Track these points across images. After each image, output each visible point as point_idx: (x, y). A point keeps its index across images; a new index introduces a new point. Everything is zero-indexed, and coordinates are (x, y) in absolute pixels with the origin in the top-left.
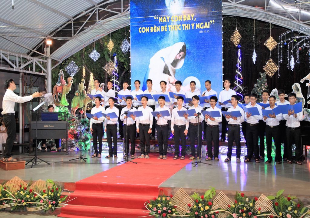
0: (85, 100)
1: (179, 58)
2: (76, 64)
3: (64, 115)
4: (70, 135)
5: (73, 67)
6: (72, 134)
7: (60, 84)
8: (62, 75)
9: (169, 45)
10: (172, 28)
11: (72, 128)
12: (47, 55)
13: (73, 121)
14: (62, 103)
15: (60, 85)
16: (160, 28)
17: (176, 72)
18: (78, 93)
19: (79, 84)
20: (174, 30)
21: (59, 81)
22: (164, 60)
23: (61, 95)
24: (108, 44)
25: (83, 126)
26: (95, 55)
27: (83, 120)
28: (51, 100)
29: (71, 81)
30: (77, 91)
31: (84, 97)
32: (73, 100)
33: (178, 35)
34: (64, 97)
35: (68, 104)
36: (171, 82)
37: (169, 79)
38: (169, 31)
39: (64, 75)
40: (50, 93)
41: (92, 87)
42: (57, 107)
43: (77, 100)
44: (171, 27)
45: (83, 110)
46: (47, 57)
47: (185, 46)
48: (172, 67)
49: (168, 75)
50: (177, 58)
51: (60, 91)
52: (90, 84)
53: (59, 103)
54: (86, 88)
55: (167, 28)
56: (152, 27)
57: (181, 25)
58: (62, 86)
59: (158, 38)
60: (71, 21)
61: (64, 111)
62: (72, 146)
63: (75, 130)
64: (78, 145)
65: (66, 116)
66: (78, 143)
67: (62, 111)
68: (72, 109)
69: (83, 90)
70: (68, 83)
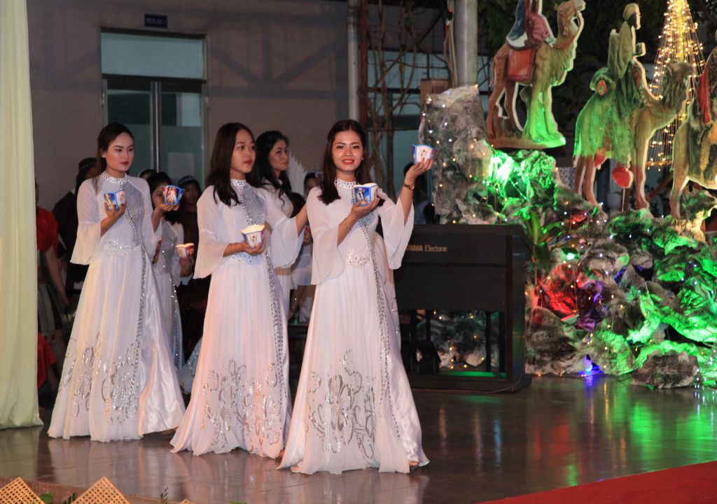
0: (640, 116)
3: (536, 197)
4: (560, 294)
6: (568, 291)
7: (524, 37)
11: (571, 262)
13: (574, 227)
14: (534, 136)
15: (520, 42)
18: (607, 83)
19: (614, 32)
21: (518, 23)
23: (529, 92)
25: (620, 252)
27: (623, 218)
28: (471, 121)
29: (576, 21)
30: (602, 73)
31: (636, 101)
32: (582, 121)
34: (544, 106)
35: (562, 141)
40: (470, 84)
41: (681, 44)
42: (505, 155)
43: (601, 118)
45: (630, 169)
51: (523, 72)
52: (668, 30)
53: (519, 134)
54: (644, 53)
58: (532, 47)
61: (534, 174)
62: (562, 349)
63: (580, 270)
64: (593, 345)
65: (544, 198)
66: (595, 335)
67: (527, 175)
68: (575, 163)
69: (630, 64)
70: (563, 30)
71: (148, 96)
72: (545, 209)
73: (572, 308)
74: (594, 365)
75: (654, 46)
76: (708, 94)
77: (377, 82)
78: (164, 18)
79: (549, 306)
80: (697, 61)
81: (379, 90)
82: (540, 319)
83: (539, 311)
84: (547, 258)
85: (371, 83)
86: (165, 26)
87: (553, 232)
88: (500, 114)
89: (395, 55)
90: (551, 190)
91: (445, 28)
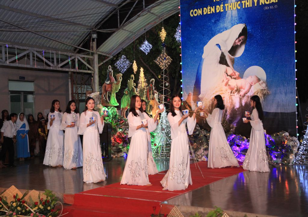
1: (239, 44)
2: (127, 59)
3: (113, 117)
4: (119, 139)
5: (123, 62)
6: (120, 138)
7: (109, 82)
8: (111, 72)
9: (226, 29)
10: (230, 6)
11: (121, 131)
12: (92, 51)
13: (121, 124)
14: (112, 103)
15: (108, 82)
16: (215, 8)
17: (235, 61)
18: (128, 92)
19: (129, 81)
20: (232, 9)
21: (108, 78)
22: (220, 47)
23: (111, 94)
24: (161, 33)
26: (146, 47)
28: (98, 100)
29: (120, 78)
30: (126, 89)
32: (122, 100)
33: (237, 16)
34: (114, 97)
35: (118, 104)
36: (229, 74)
37: (226, 70)
38: (225, 12)
39: (112, 71)
40: (97, 92)
41: (143, 84)
42: (105, 108)
43: (126, 99)
44: (228, 6)
46: (94, 53)
47: (246, 28)
48: (231, 56)
49: (225, 66)
50: (236, 44)
51: (109, 89)
52: (140, 80)
53: (109, 103)
54: (135, 85)
55: (224, 8)
56: (205, 9)
57: (241, 2)
58: (111, 84)
59: (213, 21)
60: (116, 9)
61: (112, 112)
62: (119, 151)
63: (123, 133)
64: (126, 150)
65: (115, 117)
66: (126, 148)
67: (111, 112)
68: (121, 109)
69: (132, 88)
70: (118, 80)
71: (20, 96)
72: (115, 120)
73: (121, 142)
74: (126, 154)
75: (137, 84)
76: (149, 94)
77: (76, 92)
78: (24, 77)
79: (116, 141)
80: (146, 87)
81: (76, 93)
82: (114, 144)
83: (114, 142)
84: (116, 131)
85: (74, 92)
86: (24, 79)
87: (117, 125)
88: (104, 98)
89: (80, 86)
90: (116, 115)
91: (91, 79)
